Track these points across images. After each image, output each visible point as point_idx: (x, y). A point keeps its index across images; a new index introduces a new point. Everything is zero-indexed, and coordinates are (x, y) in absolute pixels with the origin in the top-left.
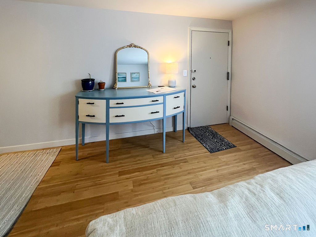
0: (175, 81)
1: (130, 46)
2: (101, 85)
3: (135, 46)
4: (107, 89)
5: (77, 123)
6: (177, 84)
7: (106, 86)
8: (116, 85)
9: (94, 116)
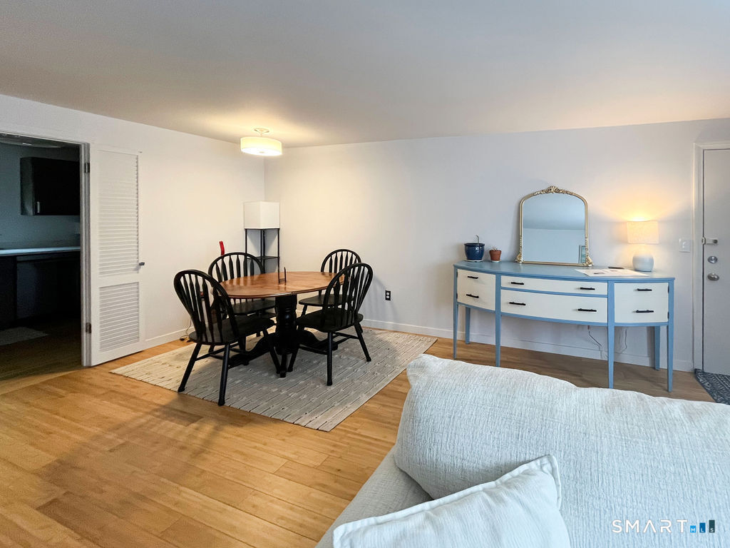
0: (652, 261)
1: (548, 191)
2: (494, 255)
3: (558, 191)
4: (504, 262)
5: (456, 305)
6: (655, 266)
7: (502, 257)
8: (520, 257)
9: (478, 297)
